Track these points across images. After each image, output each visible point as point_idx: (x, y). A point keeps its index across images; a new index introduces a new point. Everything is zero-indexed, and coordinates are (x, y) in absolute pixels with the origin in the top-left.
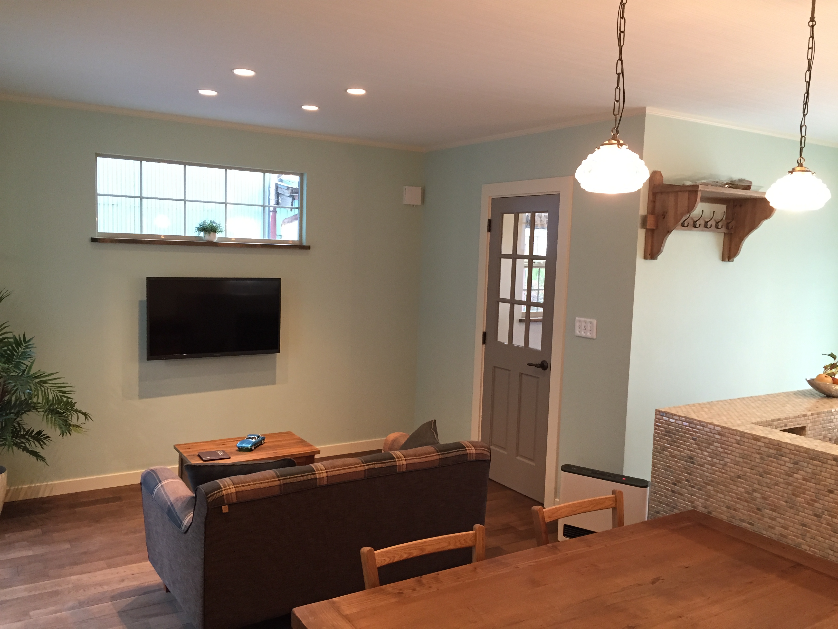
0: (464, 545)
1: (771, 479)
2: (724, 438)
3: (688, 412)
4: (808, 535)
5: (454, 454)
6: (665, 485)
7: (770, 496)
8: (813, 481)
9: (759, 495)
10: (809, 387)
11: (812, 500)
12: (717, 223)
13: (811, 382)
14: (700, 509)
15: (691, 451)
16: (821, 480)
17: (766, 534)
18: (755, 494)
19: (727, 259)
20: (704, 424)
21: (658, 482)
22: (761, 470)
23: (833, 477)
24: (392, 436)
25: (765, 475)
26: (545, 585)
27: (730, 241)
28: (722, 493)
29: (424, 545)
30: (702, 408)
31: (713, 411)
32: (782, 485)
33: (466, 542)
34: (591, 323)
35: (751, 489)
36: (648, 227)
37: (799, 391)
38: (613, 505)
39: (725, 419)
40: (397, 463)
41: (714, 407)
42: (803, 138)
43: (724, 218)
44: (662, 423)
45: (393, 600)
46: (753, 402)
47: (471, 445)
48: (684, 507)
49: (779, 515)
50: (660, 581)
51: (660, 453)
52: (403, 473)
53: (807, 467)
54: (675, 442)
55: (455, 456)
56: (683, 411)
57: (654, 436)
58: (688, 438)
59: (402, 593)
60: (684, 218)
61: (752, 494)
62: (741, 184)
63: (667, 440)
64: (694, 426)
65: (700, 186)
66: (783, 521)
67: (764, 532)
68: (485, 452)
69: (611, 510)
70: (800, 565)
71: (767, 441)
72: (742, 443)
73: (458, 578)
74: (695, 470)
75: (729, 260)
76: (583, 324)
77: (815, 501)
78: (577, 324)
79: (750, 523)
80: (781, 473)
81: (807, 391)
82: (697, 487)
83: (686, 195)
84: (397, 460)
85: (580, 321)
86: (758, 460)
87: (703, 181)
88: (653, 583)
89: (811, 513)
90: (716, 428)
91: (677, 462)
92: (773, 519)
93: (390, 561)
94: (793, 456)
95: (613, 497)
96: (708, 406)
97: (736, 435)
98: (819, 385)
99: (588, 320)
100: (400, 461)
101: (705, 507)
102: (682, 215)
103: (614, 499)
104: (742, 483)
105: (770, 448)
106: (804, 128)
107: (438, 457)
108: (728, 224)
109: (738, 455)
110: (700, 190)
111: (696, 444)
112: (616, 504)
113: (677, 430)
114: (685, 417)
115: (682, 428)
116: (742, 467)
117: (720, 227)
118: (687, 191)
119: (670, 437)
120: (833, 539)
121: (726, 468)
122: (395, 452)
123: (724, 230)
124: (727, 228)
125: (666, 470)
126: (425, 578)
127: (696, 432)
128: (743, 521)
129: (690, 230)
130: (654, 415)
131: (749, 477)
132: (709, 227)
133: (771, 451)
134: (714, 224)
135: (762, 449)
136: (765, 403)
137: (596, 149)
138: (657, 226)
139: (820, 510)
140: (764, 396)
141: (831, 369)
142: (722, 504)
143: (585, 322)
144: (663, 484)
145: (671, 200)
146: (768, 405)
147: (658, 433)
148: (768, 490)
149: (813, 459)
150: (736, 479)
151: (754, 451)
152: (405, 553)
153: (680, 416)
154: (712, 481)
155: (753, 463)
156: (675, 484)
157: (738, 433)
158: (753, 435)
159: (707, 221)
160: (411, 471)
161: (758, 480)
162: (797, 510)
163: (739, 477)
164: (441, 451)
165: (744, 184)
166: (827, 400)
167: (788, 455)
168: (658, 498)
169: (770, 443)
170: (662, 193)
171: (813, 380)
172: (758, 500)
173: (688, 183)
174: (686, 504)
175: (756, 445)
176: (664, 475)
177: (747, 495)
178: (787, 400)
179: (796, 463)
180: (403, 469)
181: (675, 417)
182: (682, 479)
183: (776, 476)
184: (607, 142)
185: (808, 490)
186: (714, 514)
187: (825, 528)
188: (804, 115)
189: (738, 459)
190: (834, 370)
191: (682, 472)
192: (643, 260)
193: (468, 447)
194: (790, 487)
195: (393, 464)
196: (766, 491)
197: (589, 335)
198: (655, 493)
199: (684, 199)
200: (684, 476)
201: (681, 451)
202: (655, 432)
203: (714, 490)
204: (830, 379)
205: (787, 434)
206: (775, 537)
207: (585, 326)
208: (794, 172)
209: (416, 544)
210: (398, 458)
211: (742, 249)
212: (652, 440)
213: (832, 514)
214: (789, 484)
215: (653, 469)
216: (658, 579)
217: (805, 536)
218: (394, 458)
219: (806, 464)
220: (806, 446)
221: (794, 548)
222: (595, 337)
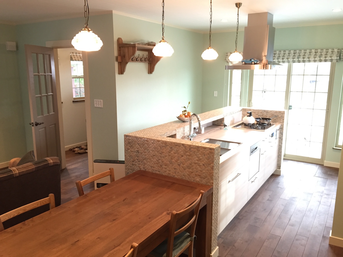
0: (45, 203)
1: (164, 155)
2: (148, 142)
3: (136, 134)
4: (177, 172)
5: (42, 164)
6: (130, 162)
7: (164, 161)
8: (177, 153)
9: (161, 161)
10: (177, 119)
11: (177, 160)
12: (145, 59)
13: (178, 118)
14: (142, 169)
15: (138, 148)
16: (179, 153)
17: (164, 174)
18: (160, 161)
19: (150, 73)
20: (141, 138)
21: (127, 162)
22: (161, 152)
23: (182, 151)
24: (13, 160)
25: (162, 154)
26: (81, 212)
27: (151, 66)
28: (149, 162)
29: (25, 207)
30: (141, 132)
31: (144, 133)
32: (167, 156)
33: (46, 202)
34: (101, 101)
35: (158, 159)
36: (118, 61)
37: (175, 121)
38: (110, 174)
39: (148, 135)
40: (14, 173)
41: (145, 131)
42: (163, 29)
43: (148, 57)
44: (127, 140)
45: (11, 235)
46: (159, 127)
47: (50, 159)
48: (137, 169)
49: (167, 167)
50: (126, 199)
51: (127, 151)
52: (17, 177)
53: (175, 149)
54: (132, 146)
55: (43, 165)
56: (134, 134)
57: (125, 145)
58: (136, 144)
59: (15, 231)
60: (132, 58)
61: (159, 161)
62: (152, 44)
63: (129, 146)
64: (138, 139)
65: (136, 45)
66: (169, 169)
67: (163, 174)
68: (57, 161)
69: (109, 176)
70: (174, 183)
71: (162, 141)
72: (154, 143)
73: (43, 218)
74: (139, 155)
75: (151, 73)
76: (97, 102)
77: (178, 160)
78: (95, 102)
79: (159, 171)
80: (167, 152)
81: (177, 120)
82: (141, 161)
83: (132, 48)
84: (13, 171)
85: (96, 101)
86: (159, 149)
87: (138, 42)
88: (124, 201)
89: (177, 164)
90: (145, 139)
91: (133, 153)
92: (166, 169)
93: (8, 218)
94: (170, 146)
95: (110, 171)
96: (143, 131)
97: (152, 141)
98: (180, 118)
99: (99, 100)
100: (15, 172)
101: (144, 168)
102: (131, 56)
103: (110, 172)
104: (155, 157)
105: (163, 144)
106: (163, 25)
107: (34, 167)
108: (149, 59)
109: (153, 148)
110: (137, 46)
111: (139, 146)
112: (111, 174)
113: (132, 142)
114: (135, 136)
115: (134, 141)
116: (155, 152)
117: (146, 60)
118: (131, 47)
119: (130, 144)
120: (184, 172)
121: (149, 153)
122: (12, 168)
123: (148, 61)
124: (149, 61)
125: (130, 157)
126: (26, 222)
127: (139, 141)
128: (156, 171)
129: (135, 62)
130: (124, 137)
131: (158, 155)
132: (142, 61)
133: (163, 145)
134: (144, 59)
135: (161, 144)
136: (163, 127)
137: (79, 32)
138: (122, 61)
139: (180, 163)
140: (163, 124)
141: (184, 112)
142: (149, 166)
143: (98, 101)
144: (129, 162)
145: (126, 50)
146: (164, 128)
147: (126, 144)
148: (163, 158)
149: (176, 146)
150: (153, 157)
151: (158, 145)
152: (16, 213)
153: (133, 136)
154: (145, 158)
155: (158, 150)
156: (133, 162)
157: (153, 140)
158: (157, 140)
159: (141, 58)
160: (22, 175)
161: (160, 156)
162: (173, 164)
163: (154, 156)
164: (35, 164)
165: (153, 44)
166: (183, 123)
167: (168, 146)
168: (128, 168)
169: (163, 142)
170: (122, 47)
171: (179, 117)
172: (161, 163)
173: (132, 43)
174: (138, 168)
175: (158, 143)
176: (129, 159)
177: (157, 162)
178: (170, 125)
179: (171, 148)
180: (17, 175)
181: (131, 137)
182: (135, 159)
183: (166, 153)
184: (83, 29)
185: (175, 157)
186: (147, 170)
187: (182, 169)
188: (163, 20)
189: (153, 149)
190: (185, 112)
191: (135, 157)
192: (118, 75)
193: (49, 160)
194: (170, 157)
195: (12, 173)
196: (163, 159)
197: (100, 106)
198: (127, 166)
199: (131, 49)
200: (136, 158)
201: (134, 149)
202: (125, 143)
203: (147, 162)
204: (184, 116)
205: (168, 138)
206: (166, 174)
207: (98, 103)
208: (161, 42)
209: (21, 208)
210: (14, 170)
211: (155, 69)
212: (124, 147)
213: (183, 163)
214: (170, 156)
215: (125, 157)
216: (125, 199)
217: (176, 172)
218: (12, 171)
219: (174, 148)
220: (174, 141)
221: (172, 177)
222: (102, 107)
